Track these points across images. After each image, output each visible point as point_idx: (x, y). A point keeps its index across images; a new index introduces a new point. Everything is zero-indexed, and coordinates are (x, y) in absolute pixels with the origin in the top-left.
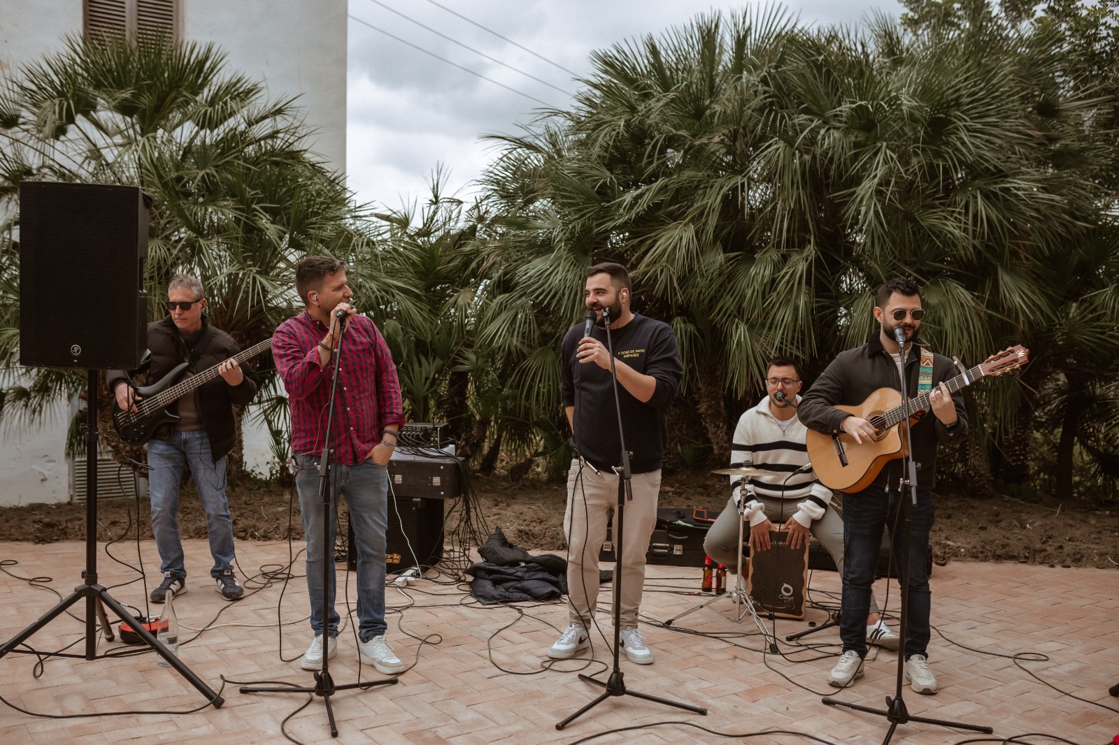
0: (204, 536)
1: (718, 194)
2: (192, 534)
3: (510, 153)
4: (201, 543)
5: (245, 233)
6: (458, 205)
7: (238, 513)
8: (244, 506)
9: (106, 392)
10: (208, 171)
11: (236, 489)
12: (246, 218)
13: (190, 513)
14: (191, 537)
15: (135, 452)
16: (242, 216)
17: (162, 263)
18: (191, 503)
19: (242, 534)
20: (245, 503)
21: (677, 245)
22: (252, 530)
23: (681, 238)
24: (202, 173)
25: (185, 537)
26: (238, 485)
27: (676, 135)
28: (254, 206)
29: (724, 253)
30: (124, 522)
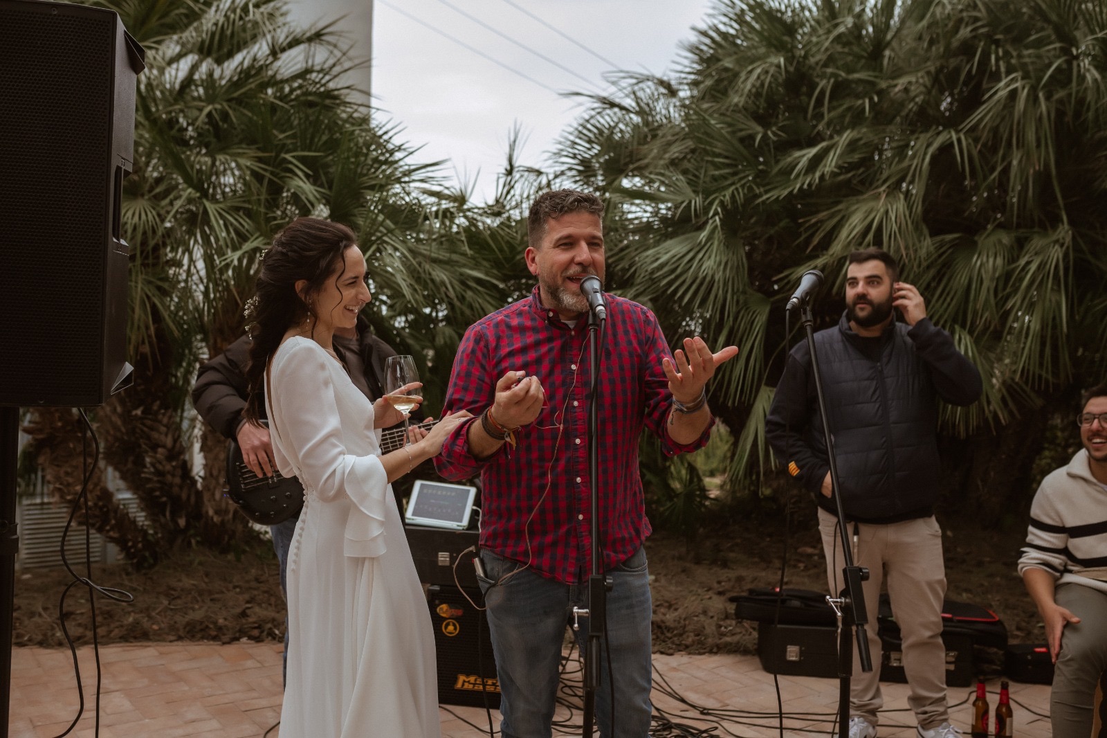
0: (199, 635)
1: (925, 154)
2: (181, 633)
3: (599, 113)
4: (197, 648)
5: (270, 194)
6: (538, 176)
7: (247, 596)
8: (254, 584)
9: (60, 424)
10: (218, 106)
11: (243, 557)
12: (272, 173)
13: (179, 597)
14: (180, 638)
15: (101, 508)
16: (265, 170)
17: (150, 233)
18: (180, 580)
19: (256, 633)
20: (257, 580)
21: (882, 221)
22: (269, 625)
23: (887, 212)
24: (209, 108)
25: (172, 638)
26: (244, 552)
27: (846, 80)
28: (283, 155)
29: (932, 236)
30: (82, 614)
